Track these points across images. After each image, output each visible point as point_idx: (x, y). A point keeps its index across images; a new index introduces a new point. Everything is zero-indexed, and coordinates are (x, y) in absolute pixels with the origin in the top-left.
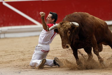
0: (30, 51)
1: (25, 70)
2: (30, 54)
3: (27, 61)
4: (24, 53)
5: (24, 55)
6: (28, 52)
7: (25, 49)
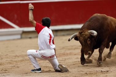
0: (7, 55)
1: (3, 74)
2: (8, 58)
3: (4, 66)
4: (2, 57)
5: (1, 59)
6: (6, 56)
7: (2, 53)
